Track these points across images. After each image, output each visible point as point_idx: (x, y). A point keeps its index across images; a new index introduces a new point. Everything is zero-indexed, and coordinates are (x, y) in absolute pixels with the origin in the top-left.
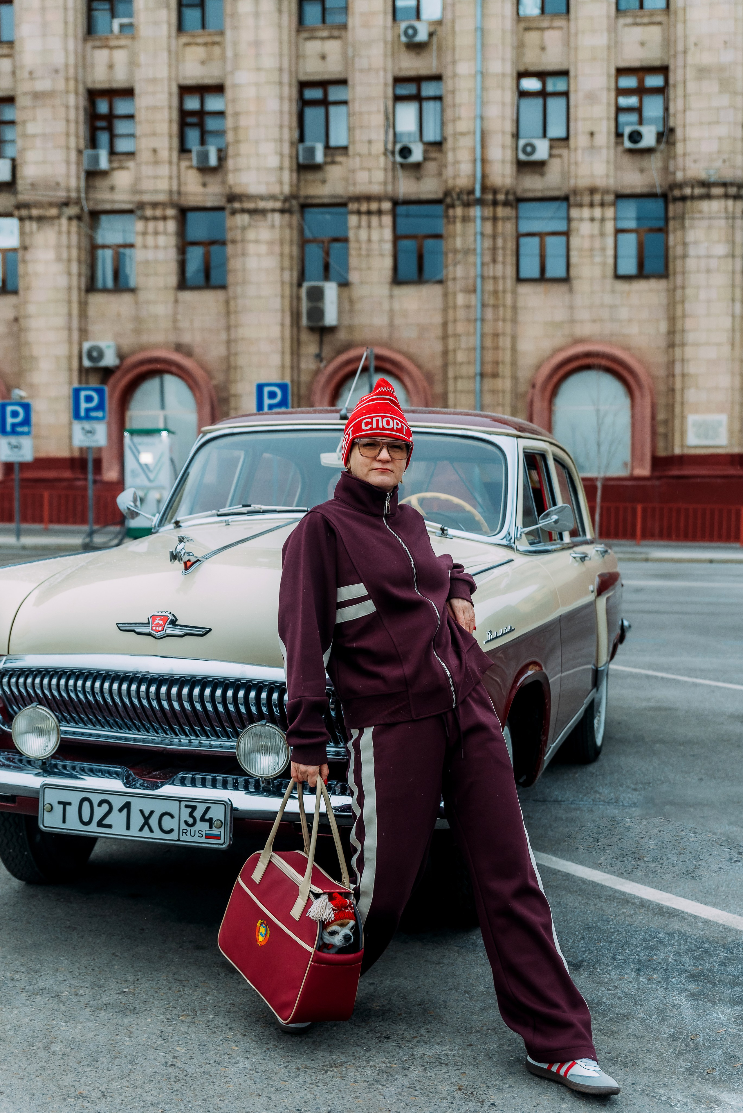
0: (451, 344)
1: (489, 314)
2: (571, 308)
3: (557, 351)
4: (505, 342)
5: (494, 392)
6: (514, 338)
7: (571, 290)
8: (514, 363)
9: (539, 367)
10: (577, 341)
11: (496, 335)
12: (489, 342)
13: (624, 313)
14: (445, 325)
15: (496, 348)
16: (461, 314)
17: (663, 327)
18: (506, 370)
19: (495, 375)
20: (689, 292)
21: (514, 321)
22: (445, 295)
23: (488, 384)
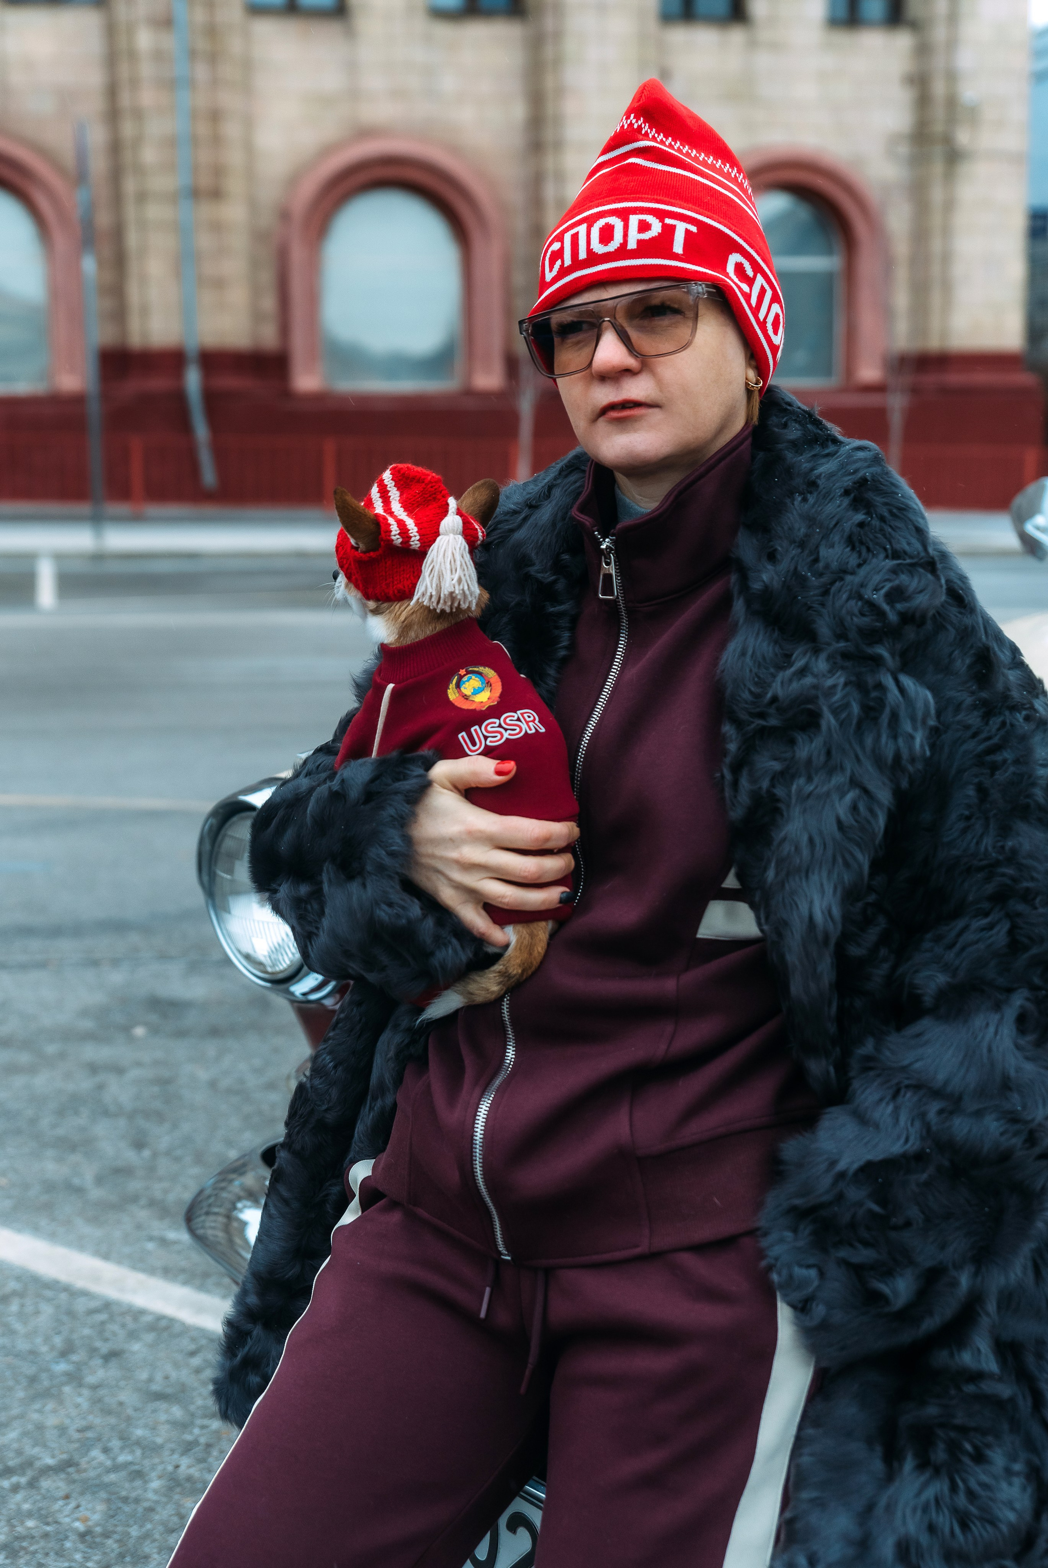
0: (128, 129)
1: (201, 72)
2: (352, 67)
3: (327, 150)
4: (232, 130)
5: (217, 227)
6: (249, 123)
7: (350, 34)
8: (250, 174)
9: (293, 180)
10: (364, 133)
11: (215, 116)
12: (203, 129)
13: (449, 83)
14: (112, 91)
15: (217, 140)
16: (147, 70)
17: (518, 111)
18: (235, 185)
19: (216, 194)
20: (570, 46)
21: (246, 88)
22: (111, 31)
23: (206, 211)
